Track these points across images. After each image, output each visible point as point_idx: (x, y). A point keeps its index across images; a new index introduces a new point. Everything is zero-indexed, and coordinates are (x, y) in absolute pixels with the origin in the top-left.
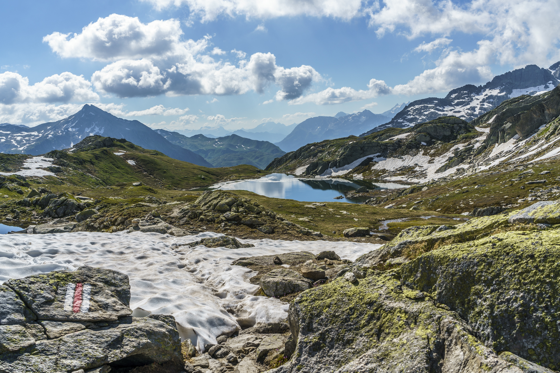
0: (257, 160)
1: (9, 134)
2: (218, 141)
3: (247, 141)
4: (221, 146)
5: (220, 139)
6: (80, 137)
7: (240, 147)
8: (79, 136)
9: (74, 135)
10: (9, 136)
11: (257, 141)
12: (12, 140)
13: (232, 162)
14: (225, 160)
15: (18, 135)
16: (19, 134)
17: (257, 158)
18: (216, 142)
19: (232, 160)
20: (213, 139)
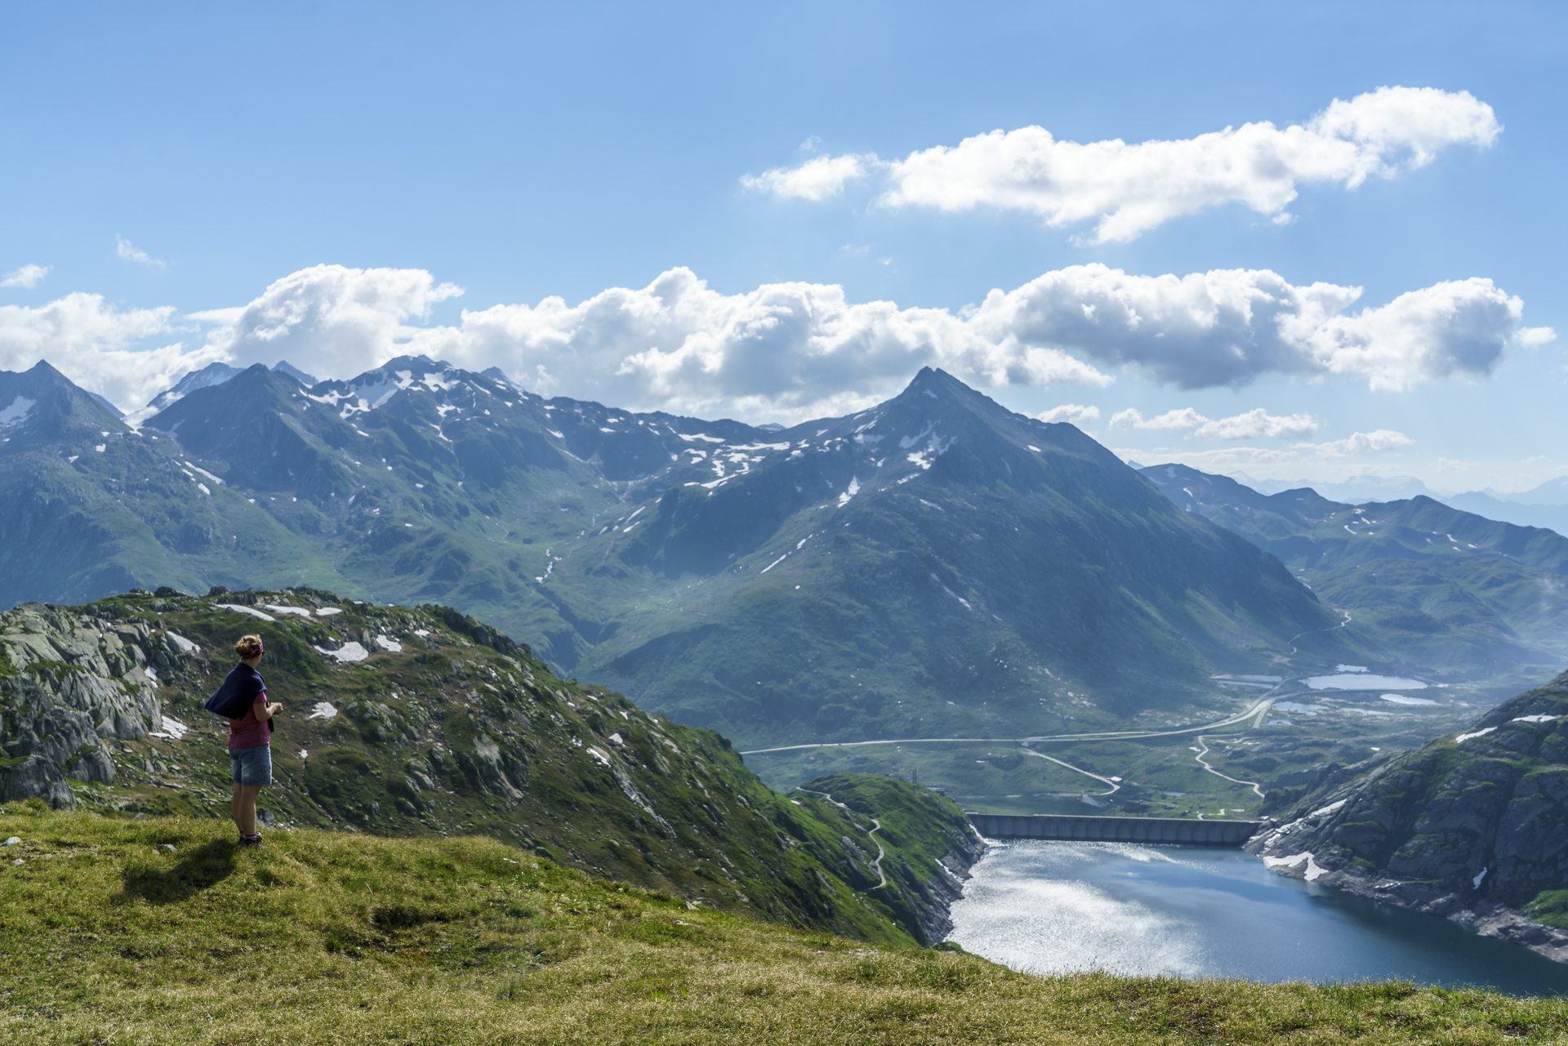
0: (1493, 592)
1: (717, 446)
2: (1364, 515)
3: (1469, 524)
4: (1374, 531)
5: (1373, 508)
6: (880, 464)
7: (1442, 539)
8: (878, 459)
9: (866, 454)
10: (718, 451)
11: (1509, 526)
12: (716, 462)
13: (1397, 588)
14: (1371, 580)
15: (739, 448)
16: (745, 447)
17: (1494, 583)
18: (1357, 517)
19: (1398, 582)
20: (1349, 507)
